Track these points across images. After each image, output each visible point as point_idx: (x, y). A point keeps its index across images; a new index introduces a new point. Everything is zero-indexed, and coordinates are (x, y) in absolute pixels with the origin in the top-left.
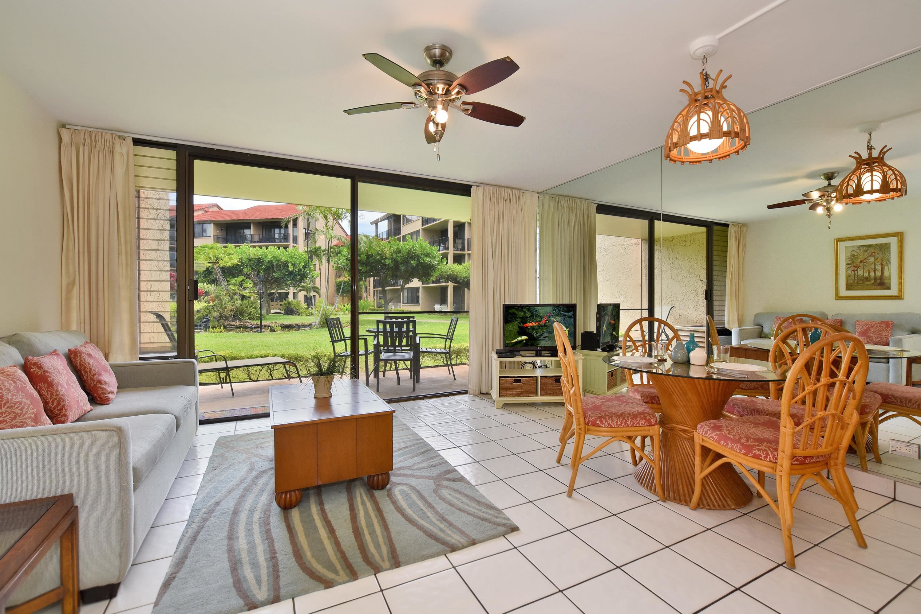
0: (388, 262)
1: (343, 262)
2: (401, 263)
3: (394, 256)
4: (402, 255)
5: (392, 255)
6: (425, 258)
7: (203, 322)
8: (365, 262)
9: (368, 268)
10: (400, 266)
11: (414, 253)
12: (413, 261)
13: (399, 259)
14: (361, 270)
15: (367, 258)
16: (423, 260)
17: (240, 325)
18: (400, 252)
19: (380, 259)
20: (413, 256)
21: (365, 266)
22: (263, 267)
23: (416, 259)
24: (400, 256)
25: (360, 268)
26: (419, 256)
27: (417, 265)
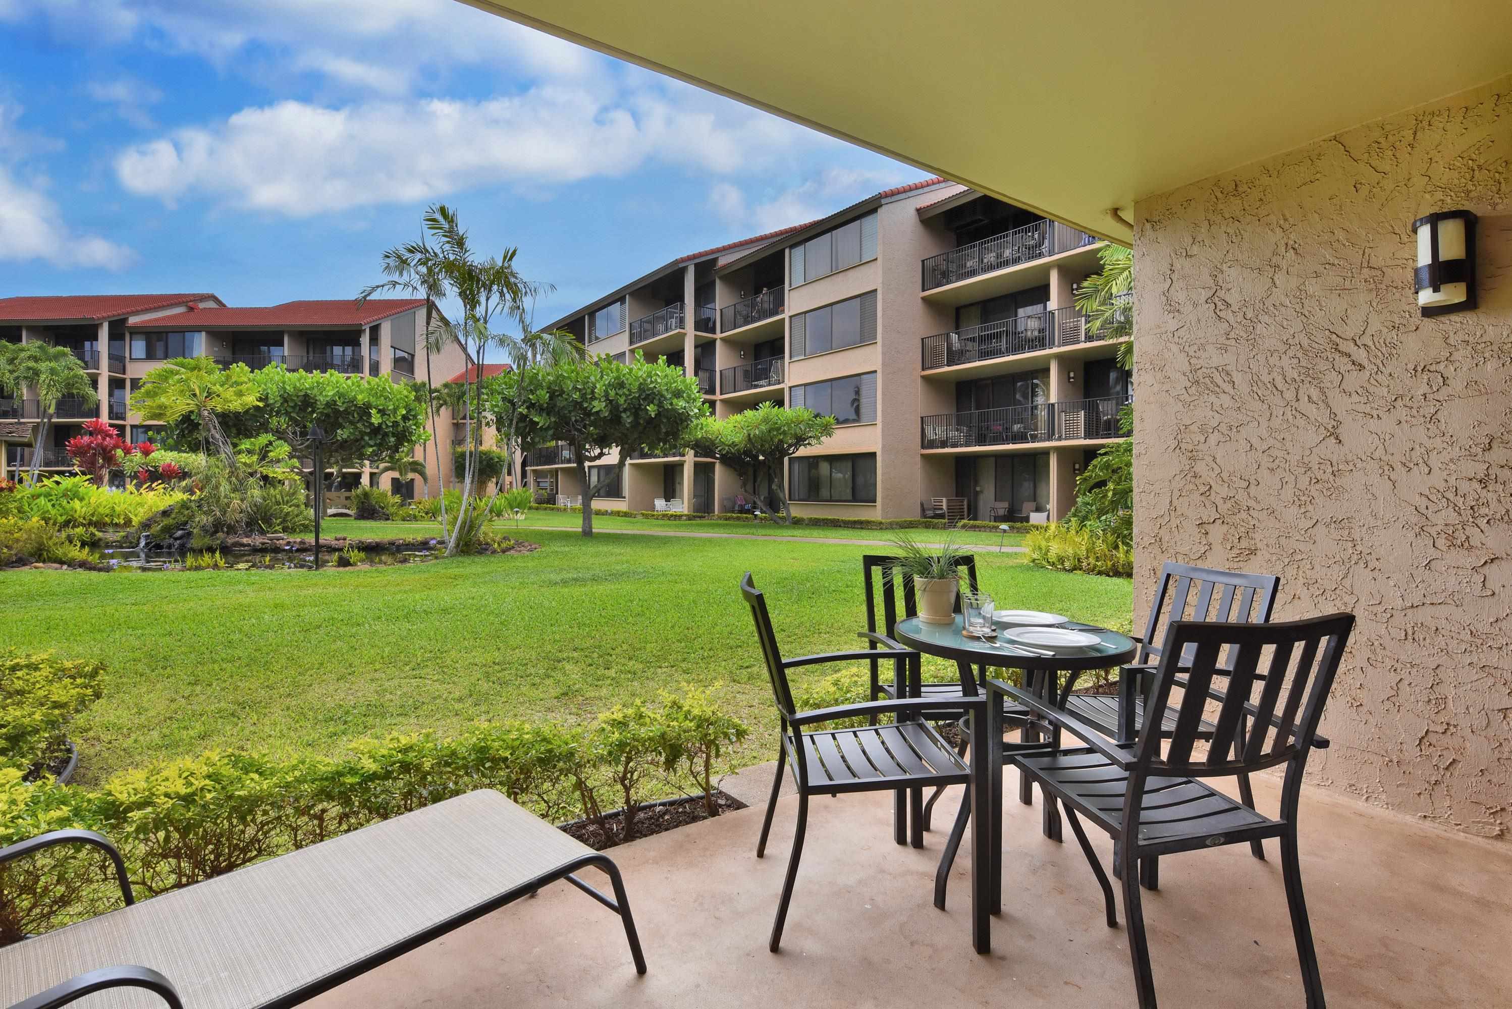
0: (598, 406)
1: (497, 406)
2: (625, 410)
3: (612, 393)
4: (627, 393)
5: (606, 392)
6: (675, 401)
7: (176, 539)
8: (545, 405)
9: (553, 419)
10: (624, 415)
11: (652, 389)
12: (652, 405)
13: (622, 400)
14: (538, 423)
15: (551, 398)
16: (671, 404)
17: (263, 544)
18: (622, 385)
19: (579, 400)
20: (649, 395)
21: (544, 415)
22: (315, 415)
23: (656, 402)
24: (624, 394)
25: (536, 419)
26: (662, 396)
27: (659, 414)
